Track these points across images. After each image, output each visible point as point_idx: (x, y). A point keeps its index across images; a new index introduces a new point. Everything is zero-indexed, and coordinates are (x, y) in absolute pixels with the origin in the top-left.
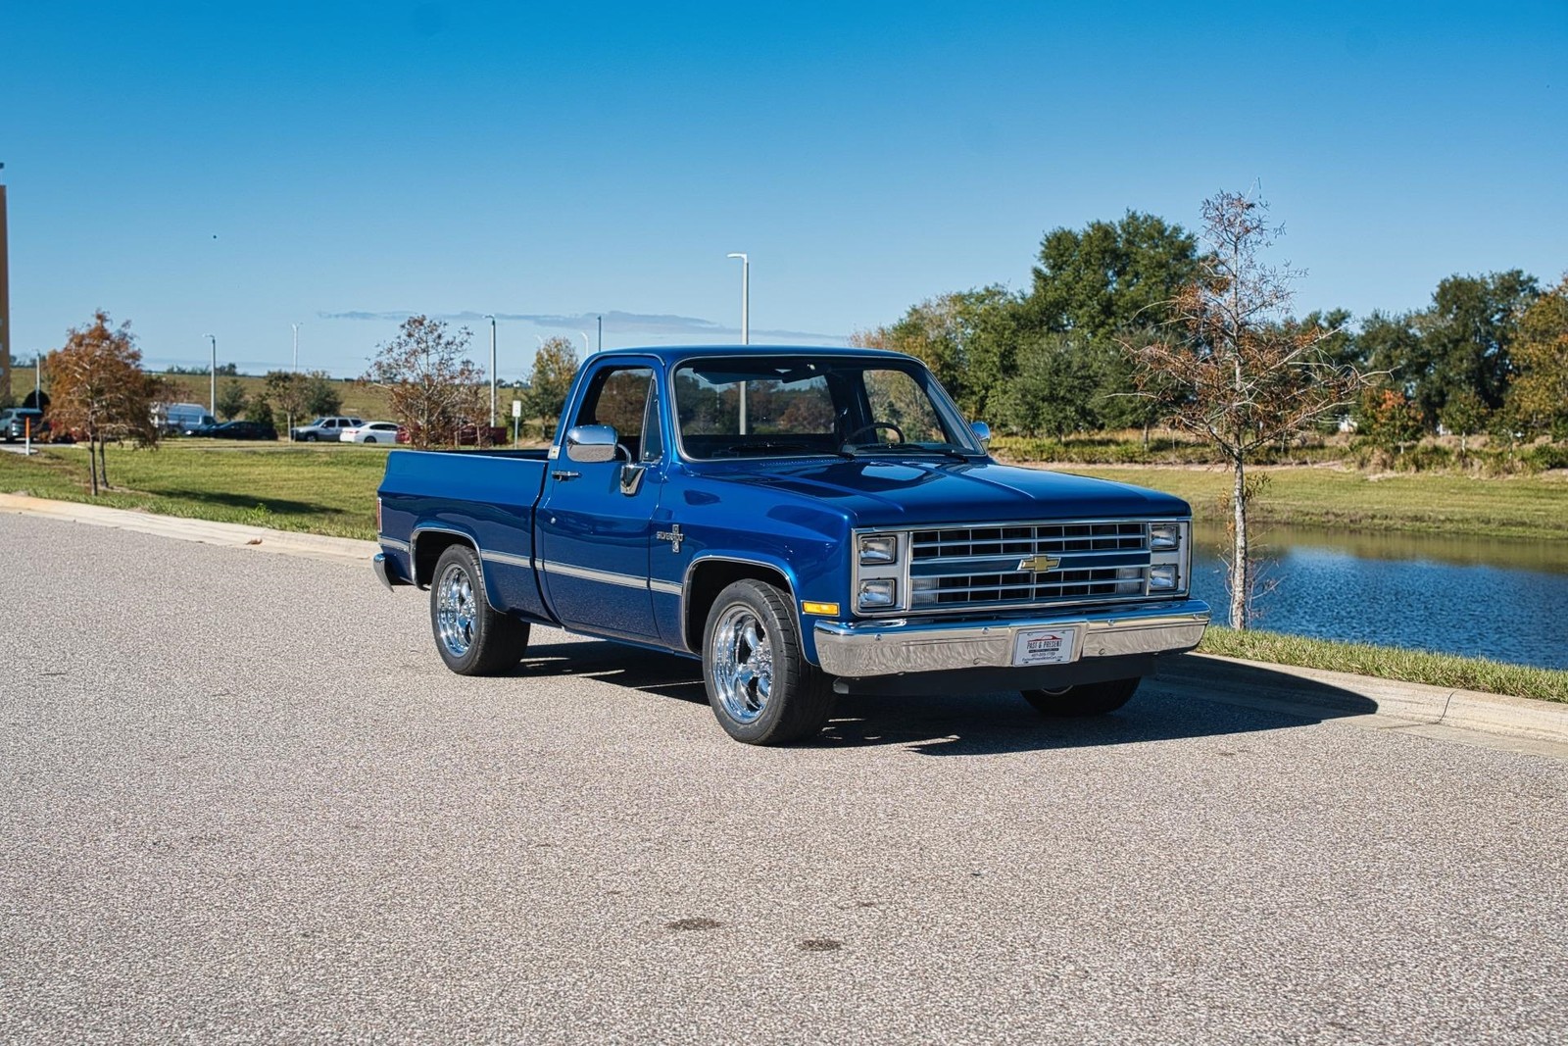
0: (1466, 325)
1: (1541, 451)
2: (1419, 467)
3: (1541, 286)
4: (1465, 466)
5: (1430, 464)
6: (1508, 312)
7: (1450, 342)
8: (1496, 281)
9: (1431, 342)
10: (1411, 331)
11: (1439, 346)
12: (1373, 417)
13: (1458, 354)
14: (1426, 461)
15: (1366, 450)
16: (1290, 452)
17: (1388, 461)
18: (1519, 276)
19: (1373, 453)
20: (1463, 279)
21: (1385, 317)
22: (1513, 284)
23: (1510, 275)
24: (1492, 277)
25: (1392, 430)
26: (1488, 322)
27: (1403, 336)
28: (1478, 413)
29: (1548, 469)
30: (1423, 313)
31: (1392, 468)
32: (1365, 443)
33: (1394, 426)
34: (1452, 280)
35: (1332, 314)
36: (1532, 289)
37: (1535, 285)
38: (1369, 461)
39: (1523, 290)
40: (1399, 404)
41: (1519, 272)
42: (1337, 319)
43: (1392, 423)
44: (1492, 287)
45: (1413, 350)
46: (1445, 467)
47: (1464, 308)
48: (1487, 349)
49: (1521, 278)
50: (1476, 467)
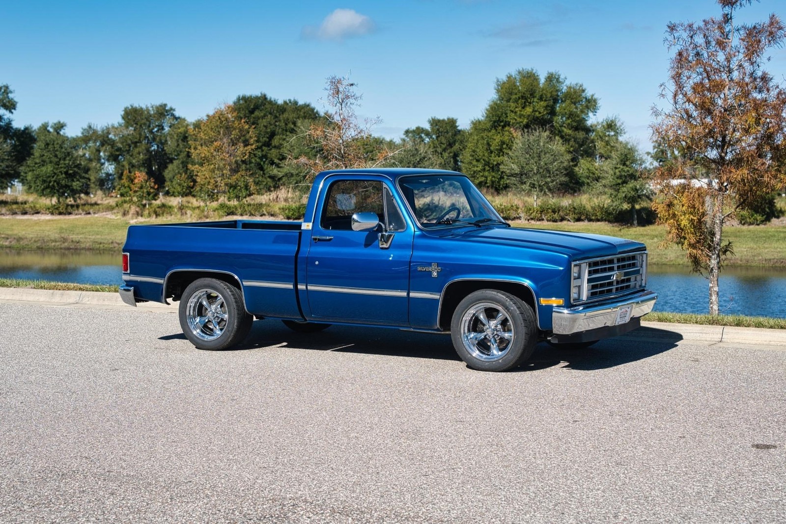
0: (140, 134)
1: (222, 206)
2: (157, 215)
3: (177, 114)
4: (182, 214)
5: (163, 214)
6: (161, 128)
7: (132, 143)
8: (155, 109)
9: (122, 143)
10: (110, 136)
11: (126, 145)
12: (129, 187)
13: (137, 150)
14: (161, 212)
15: (126, 206)
16: (81, 207)
17: (140, 212)
18: (165, 107)
19: (130, 207)
20: (136, 108)
21: (95, 128)
22: (163, 112)
23: (161, 106)
24: (152, 107)
25: (142, 194)
26: (151, 132)
27: (106, 139)
28: (188, 185)
29: (226, 216)
30: (116, 126)
31: (142, 216)
32: (125, 202)
33: (143, 192)
34: (130, 107)
35: (55, 124)
36: (173, 115)
37: (174, 112)
38: (128, 212)
39: (168, 115)
40: (145, 180)
41: (165, 105)
42: (60, 126)
43: (142, 190)
44: (152, 112)
45: (112, 147)
46: (171, 215)
47: (139, 124)
48: (151, 148)
49: (167, 108)
50: (189, 215)
